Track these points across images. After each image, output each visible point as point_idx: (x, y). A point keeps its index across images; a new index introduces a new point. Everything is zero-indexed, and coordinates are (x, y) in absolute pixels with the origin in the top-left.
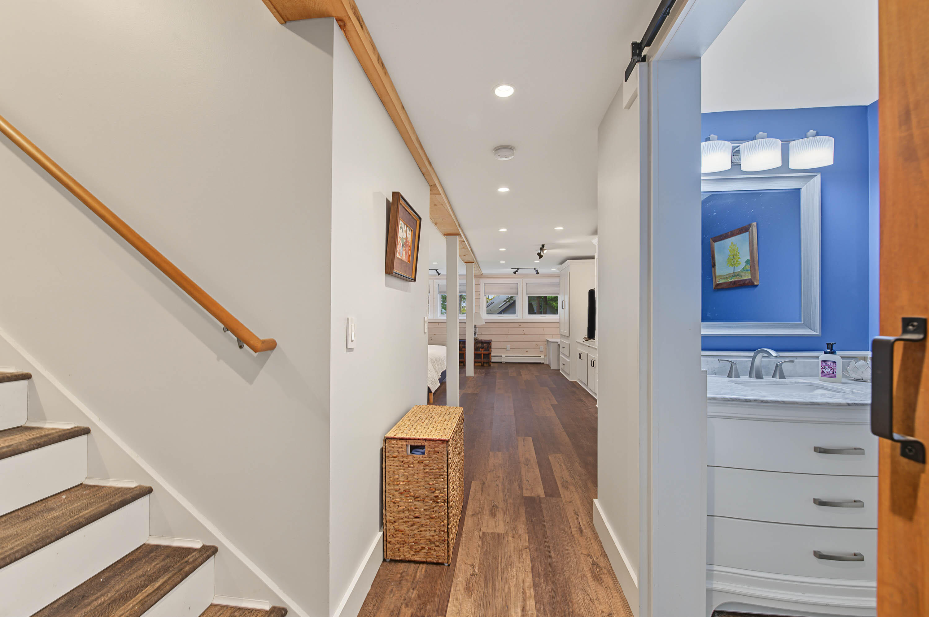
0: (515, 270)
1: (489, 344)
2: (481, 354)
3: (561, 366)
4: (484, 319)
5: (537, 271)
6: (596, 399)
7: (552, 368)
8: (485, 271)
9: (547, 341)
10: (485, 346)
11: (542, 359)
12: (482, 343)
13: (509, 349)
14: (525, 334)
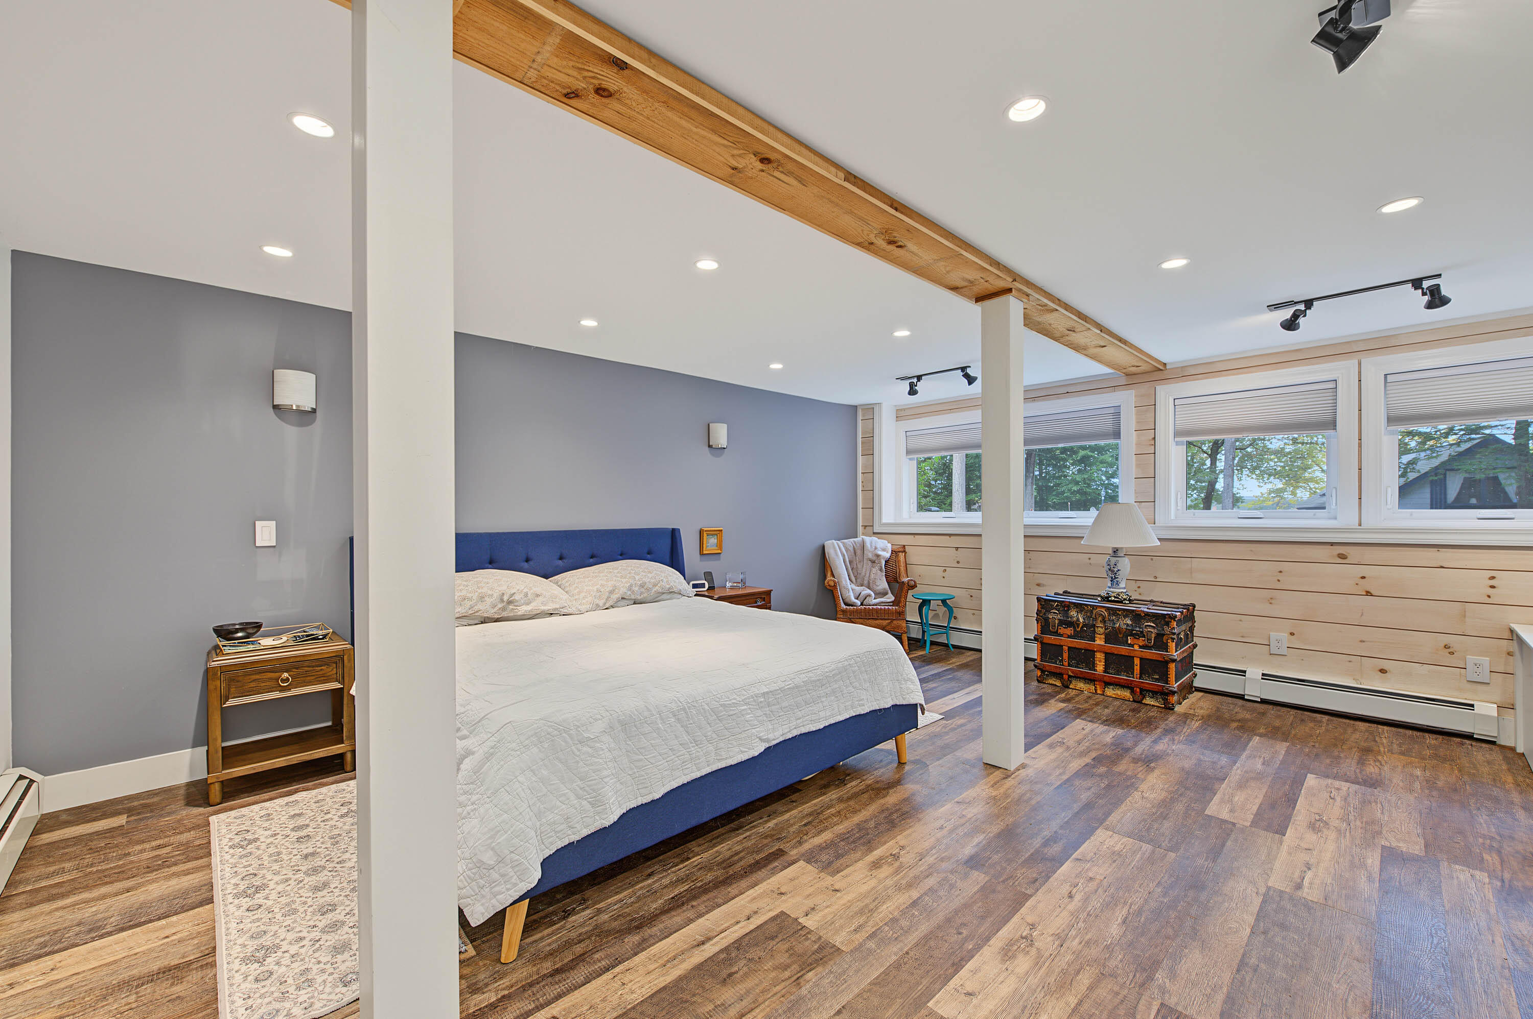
0: (1287, 313)
2: (1131, 657)
5: (1433, 291)
12: (1137, 617)
13: (1284, 651)
14: (1368, 593)
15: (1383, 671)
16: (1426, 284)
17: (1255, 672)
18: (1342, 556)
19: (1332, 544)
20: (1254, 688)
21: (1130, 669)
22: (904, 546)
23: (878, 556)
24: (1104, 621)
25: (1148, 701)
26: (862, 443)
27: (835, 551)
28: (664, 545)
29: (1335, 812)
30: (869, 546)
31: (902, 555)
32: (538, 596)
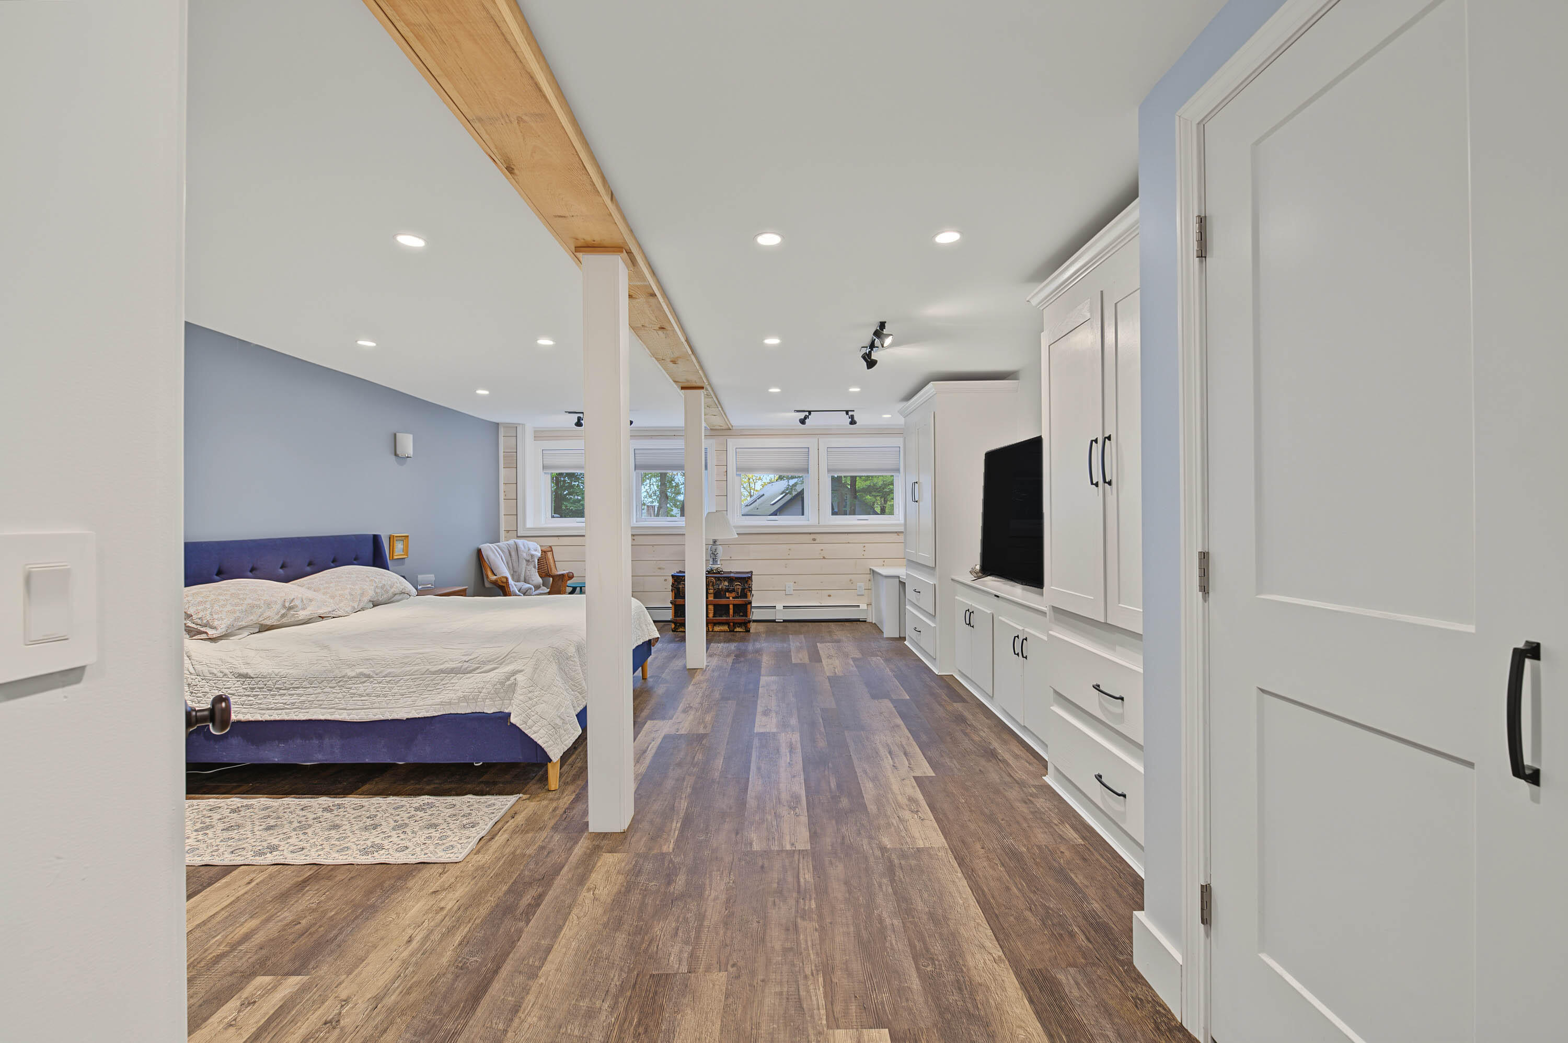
0: (802, 415)
1: (747, 582)
2: (728, 605)
3: (909, 632)
4: (736, 527)
5: (852, 417)
6: (1047, 760)
7: (885, 635)
8: (737, 420)
9: (873, 572)
10: (738, 586)
11: (863, 610)
12: (731, 580)
13: (792, 592)
14: (824, 558)
15: (829, 596)
16: (850, 413)
17: (779, 606)
18: (814, 540)
19: (810, 533)
20: (780, 617)
21: (727, 613)
22: (550, 547)
23: (532, 556)
24: (713, 585)
25: (737, 629)
26: (504, 457)
27: (493, 552)
28: (368, 550)
29: (832, 652)
30: (523, 548)
31: (549, 554)
32: (311, 600)
